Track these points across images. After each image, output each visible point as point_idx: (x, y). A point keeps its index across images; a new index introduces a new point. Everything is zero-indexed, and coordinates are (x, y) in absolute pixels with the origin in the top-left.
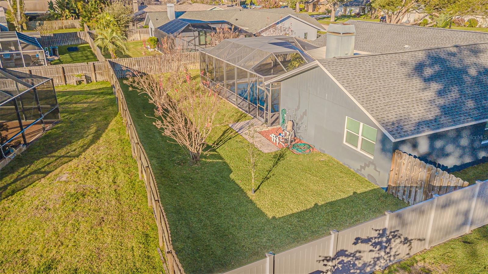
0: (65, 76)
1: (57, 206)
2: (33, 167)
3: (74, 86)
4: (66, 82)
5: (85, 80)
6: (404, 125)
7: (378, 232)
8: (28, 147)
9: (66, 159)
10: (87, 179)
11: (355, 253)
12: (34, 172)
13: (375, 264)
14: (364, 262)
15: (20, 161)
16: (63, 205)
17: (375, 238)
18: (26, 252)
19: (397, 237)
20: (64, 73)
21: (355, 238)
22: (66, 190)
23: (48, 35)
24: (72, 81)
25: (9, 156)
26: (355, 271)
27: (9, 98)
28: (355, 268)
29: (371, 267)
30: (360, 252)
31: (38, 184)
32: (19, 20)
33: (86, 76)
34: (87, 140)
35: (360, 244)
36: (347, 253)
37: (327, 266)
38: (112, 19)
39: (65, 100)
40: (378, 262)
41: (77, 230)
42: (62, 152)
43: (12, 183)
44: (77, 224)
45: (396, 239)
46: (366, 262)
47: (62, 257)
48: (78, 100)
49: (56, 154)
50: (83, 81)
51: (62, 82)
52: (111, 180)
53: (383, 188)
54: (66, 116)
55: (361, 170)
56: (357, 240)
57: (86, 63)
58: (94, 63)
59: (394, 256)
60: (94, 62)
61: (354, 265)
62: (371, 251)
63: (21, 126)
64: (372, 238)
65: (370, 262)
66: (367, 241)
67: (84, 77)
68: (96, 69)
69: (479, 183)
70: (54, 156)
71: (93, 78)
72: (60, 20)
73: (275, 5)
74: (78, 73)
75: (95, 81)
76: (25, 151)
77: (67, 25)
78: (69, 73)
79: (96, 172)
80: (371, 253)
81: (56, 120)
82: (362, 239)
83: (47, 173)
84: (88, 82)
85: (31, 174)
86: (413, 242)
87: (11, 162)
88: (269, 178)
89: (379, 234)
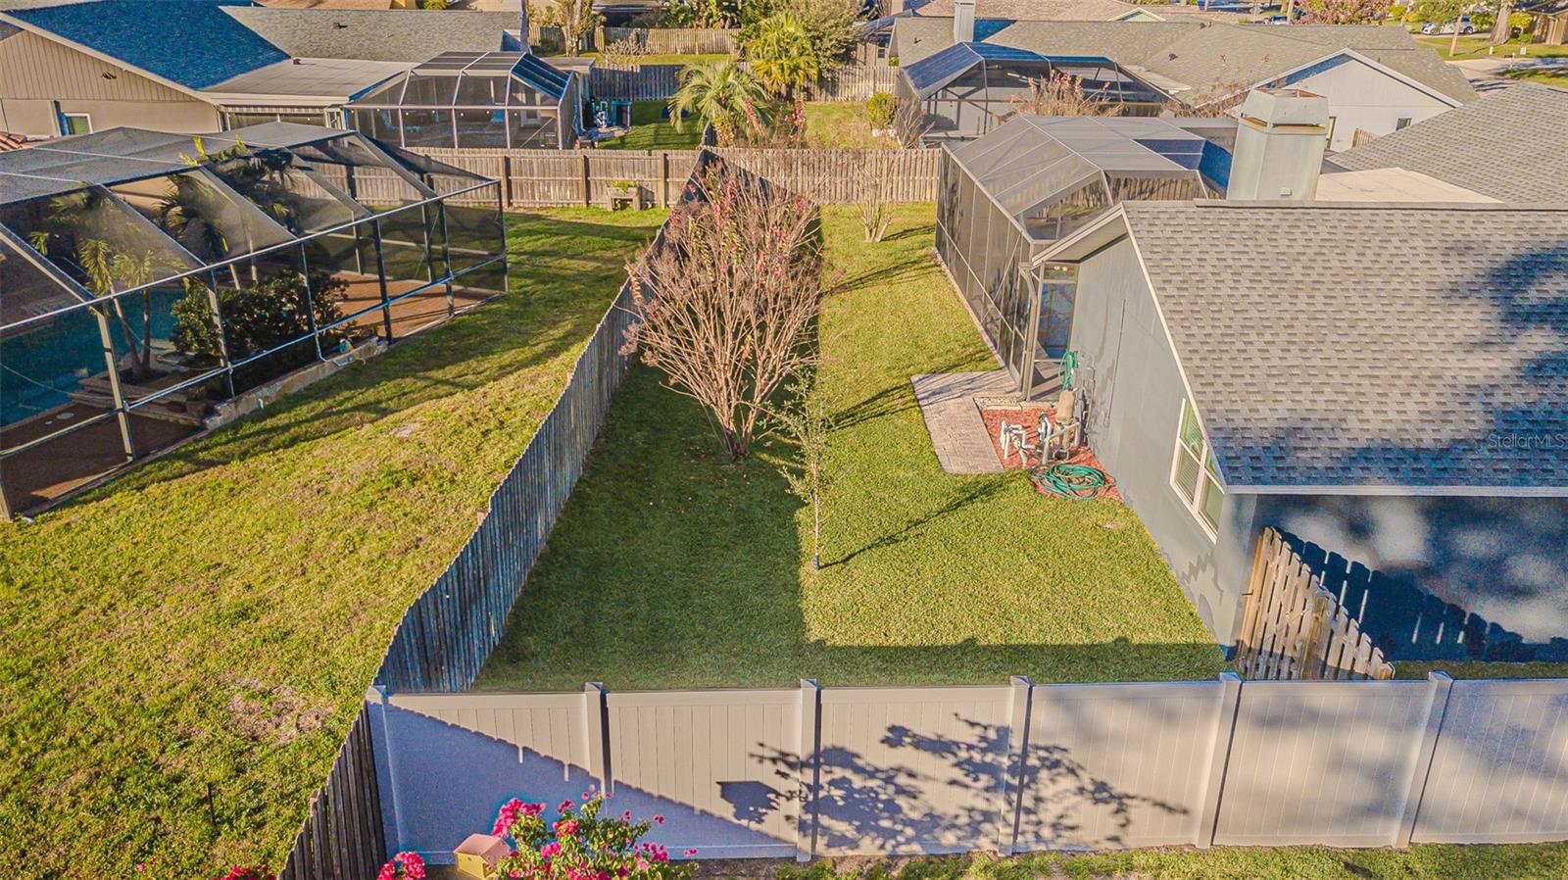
0: (588, 183)
1: (346, 490)
2: (371, 395)
3: (607, 213)
4: (588, 198)
5: (636, 200)
6: (1295, 448)
7: (978, 731)
8: (392, 346)
9: (447, 388)
10: (450, 444)
11: (892, 773)
12: (363, 406)
13: (975, 830)
14: (932, 809)
15: (357, 375)
16: (357, 490)
17: (970, 747)
18: (229, 571)
19: (1062, 770)
20: (587, 174)
21: (888, 725)
22: (388, 458)
23: (627, 68)
24: (604, 199)
25: (335, 360)
26: (899, 827)
27: (363, 217)
28: (897, 816)
29: (960, 833)
30: (911, 775)
31: (351, 434)
32: (576, 22)
33: (640, 188)
34: (527, 353)
35: (910, 749)
36: (860, 762)
37: (790, 781)
38: (800, 33)
39: (553, 245)
40: (986, 827)
41: (351, 552)
42: (450, 372)
43: (307, 421)
44: (357, 539)
45: (1059, 774)
46: (938, 811)
47: (282, 601)
48: (581, 250)
49: (438, 374)
50: (631, 200)
51: (578, 198)
52: (503, 460)
53: (1222, 647)
54: (527, 286)
55: (1188, 578)
56: (896, 736)
57: (646, 152)
58: (666, 155)
59: (1055, 826)
60: (668, 152)
61: (892, 809)
62: (953, 782)
63: (384, 298)
64: (957, 744)
65: (957, 817)
66: (939, 747)
67: (635, 190)
68: (670, 172)
69: (1437, 681)
70: (428, 378)
71: (659, 197)
72: (692, 27)
73: (1359, 12)
74: (621, 178)
75: (663, 206)
76: (382, 354)
77: (707, 42)
78: (601, 175)
79: (483, 433)
80: (956, 789)
81: (497, 293)
82: (915, 736)
83: (385, 412)
84: (643, 207)
85: (356, 408)
86: (1136, 806)
87: (335, 374)
88: (897, 541)
89: (983, 739)
